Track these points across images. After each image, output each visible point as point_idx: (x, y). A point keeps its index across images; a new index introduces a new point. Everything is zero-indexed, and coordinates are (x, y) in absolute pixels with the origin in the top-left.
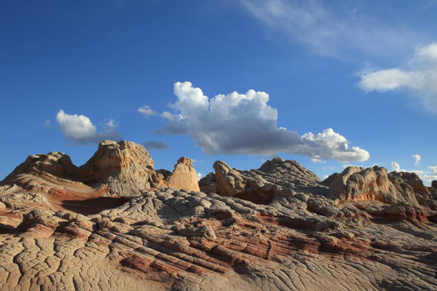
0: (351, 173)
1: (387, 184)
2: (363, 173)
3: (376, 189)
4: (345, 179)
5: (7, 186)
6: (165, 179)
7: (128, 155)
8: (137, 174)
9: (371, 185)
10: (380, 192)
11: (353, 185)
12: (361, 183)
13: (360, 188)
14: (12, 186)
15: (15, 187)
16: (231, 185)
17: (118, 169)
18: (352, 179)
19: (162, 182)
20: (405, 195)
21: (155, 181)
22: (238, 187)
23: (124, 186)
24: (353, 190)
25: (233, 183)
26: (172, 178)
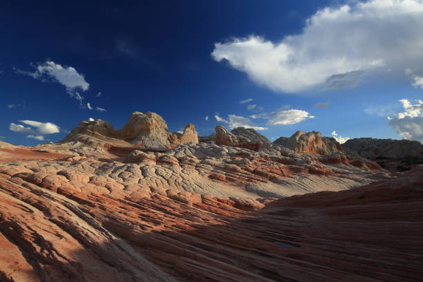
0: (300, 135)
1: (321, 143)
2: (308, 135)
3: (315, 146)
4: (297, 138)
5: (73, 143)
6: (178, 138)
7: (154, 121)
8: (160, 135)
9: (312, 143)
10: (318, 147)
11: (302, 142)
12: (307, 141)
13: (307, 145)
14: (76, 142)
15: (79, 143)
16: (230, 141)
17: (148, 131)
18: (301, 138)
19: (177, 140)
20: (331, 150)
21: (172, 139)
22: (234, 142)
23: (153, 142)
24: (303, 145)
25: (231, 139)
26: (183, 137)
